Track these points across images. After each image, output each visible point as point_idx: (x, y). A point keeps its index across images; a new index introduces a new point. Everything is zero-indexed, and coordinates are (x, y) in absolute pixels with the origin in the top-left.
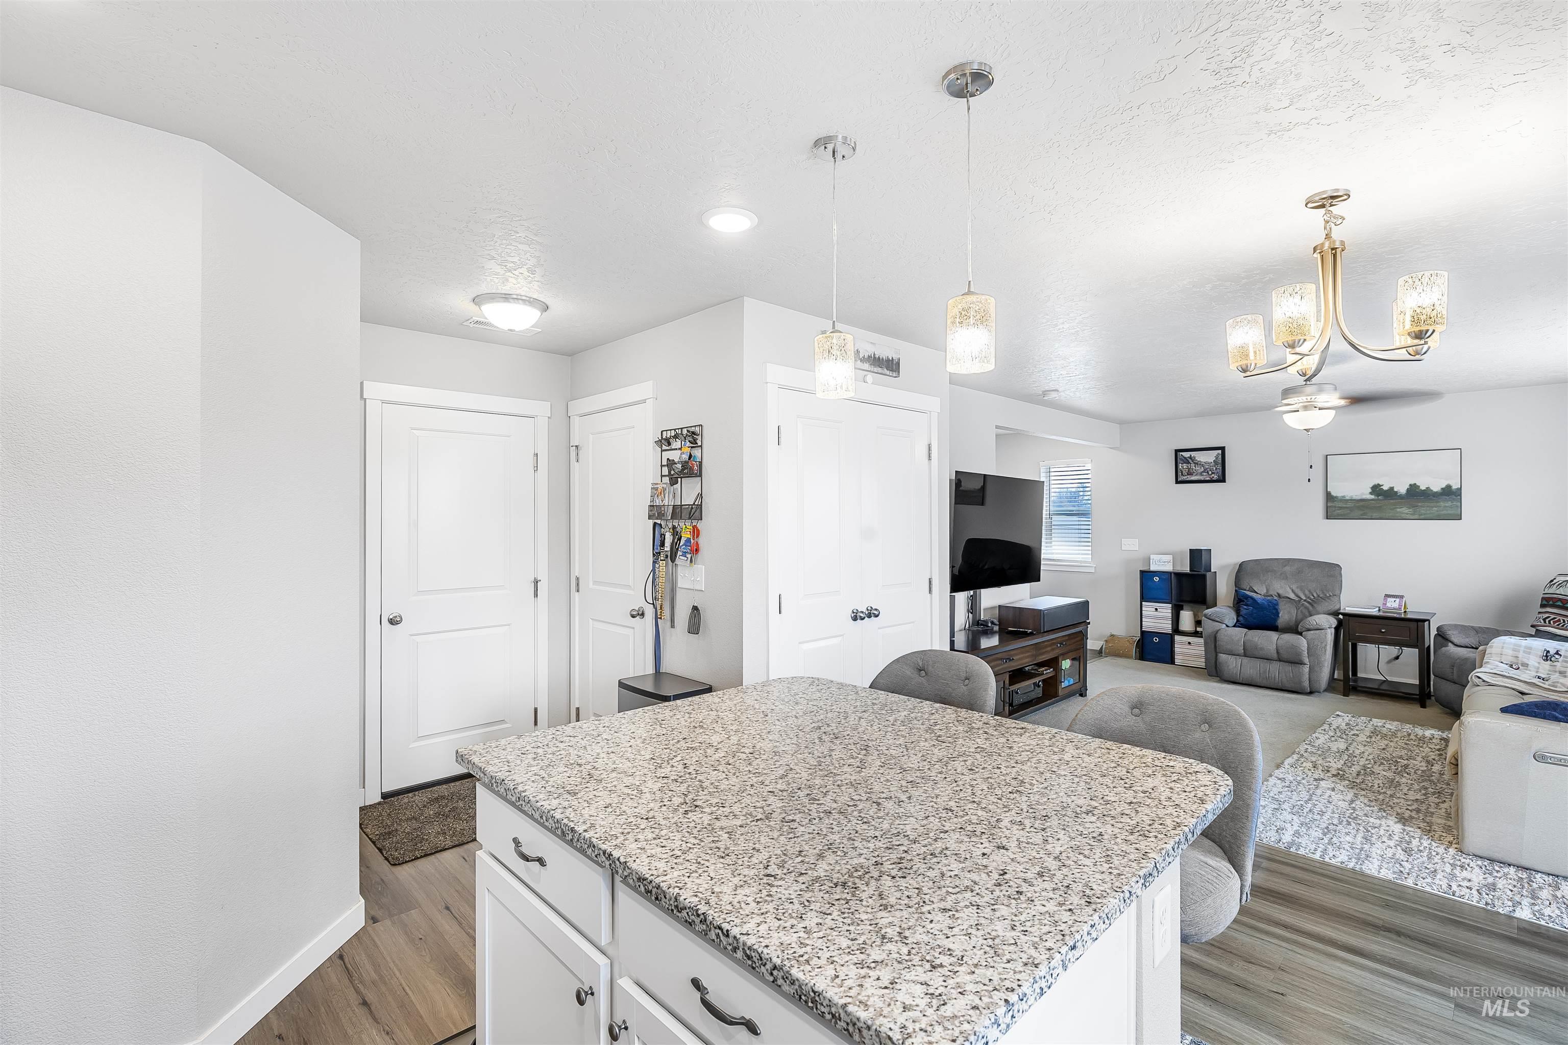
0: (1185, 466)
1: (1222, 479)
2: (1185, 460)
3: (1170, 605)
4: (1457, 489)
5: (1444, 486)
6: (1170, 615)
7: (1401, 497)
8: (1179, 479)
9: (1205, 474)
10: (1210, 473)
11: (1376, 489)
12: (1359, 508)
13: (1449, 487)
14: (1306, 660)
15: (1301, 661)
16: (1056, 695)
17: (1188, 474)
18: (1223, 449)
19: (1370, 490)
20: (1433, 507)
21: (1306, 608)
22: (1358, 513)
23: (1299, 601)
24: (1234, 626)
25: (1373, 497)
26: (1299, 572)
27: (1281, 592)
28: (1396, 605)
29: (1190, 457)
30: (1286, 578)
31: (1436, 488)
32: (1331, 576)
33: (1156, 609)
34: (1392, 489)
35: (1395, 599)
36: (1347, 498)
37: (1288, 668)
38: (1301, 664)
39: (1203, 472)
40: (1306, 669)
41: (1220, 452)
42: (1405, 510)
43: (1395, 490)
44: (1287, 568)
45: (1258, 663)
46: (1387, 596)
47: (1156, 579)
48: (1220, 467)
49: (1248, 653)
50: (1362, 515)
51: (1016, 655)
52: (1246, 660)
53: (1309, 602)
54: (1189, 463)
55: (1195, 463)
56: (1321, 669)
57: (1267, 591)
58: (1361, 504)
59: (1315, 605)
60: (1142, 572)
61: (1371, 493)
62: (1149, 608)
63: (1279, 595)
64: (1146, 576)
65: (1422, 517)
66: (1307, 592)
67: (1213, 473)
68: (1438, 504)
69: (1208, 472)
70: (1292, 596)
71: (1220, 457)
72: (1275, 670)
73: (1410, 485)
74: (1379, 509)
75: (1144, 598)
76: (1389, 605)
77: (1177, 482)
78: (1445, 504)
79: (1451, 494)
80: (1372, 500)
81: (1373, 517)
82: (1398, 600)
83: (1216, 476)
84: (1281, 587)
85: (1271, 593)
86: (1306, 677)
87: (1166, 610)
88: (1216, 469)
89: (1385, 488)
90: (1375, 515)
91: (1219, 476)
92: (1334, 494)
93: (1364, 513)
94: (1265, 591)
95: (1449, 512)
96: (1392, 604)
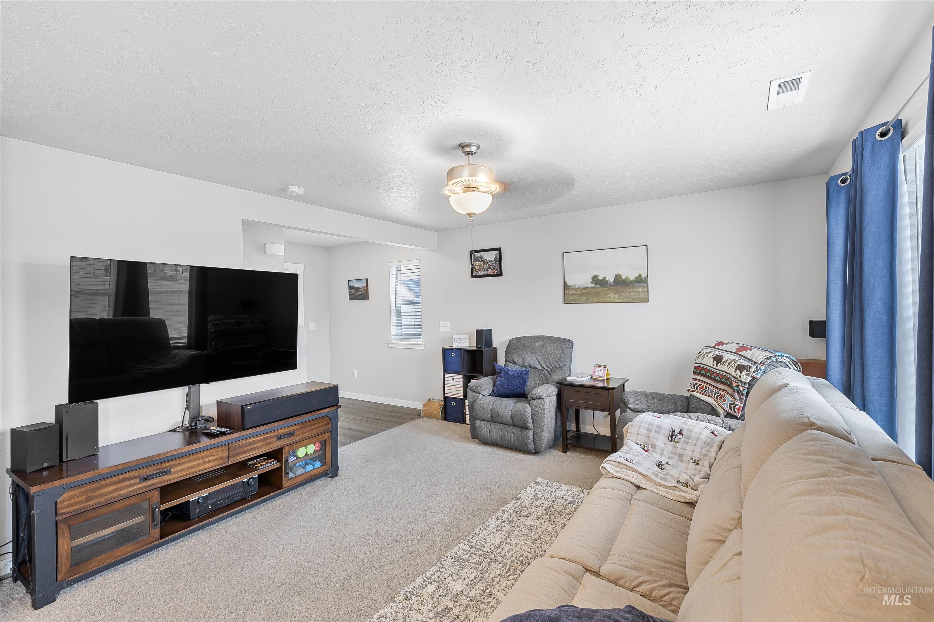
0: (477, 263)
1: (500, 274)
2: (477, 259)
3: (461, 376)
4: (645, 278)
5: (637, 276)
6: (462, 383)
7: (610, 285)
8: (474, 274)
9: (489, 270)
10: (492, 269)
11: (595, 279)
12: (584, 294)
13: (640, 276)
14: (531, 425)
15: (527, 426)
16: (280, 486)
17: (479, 271)
18: (499, 249)
19: (591, 280)
20: (630, 293)
21: (546, 377)
22: (583, 298)
23: (543, 370)
24: (490, 395)
25: (593, 285)
26: (544, 346)
27: (531, 364)
28: (601, 374)
29: (480, 257)
30: (535, 352)
31: (632, 278)
32: (563, 350)
33: (453, 379)
34: (605, 278)
35: (600, 369)
36: (577, 287)
37: (519, 432)
38: (528, 429)
39: (488, 268)
40: (531, 433)
41: (498, 252)
42: (612, 295)
43: (607, 279)
44: (537, 344)
45: (501, 428)
46: (597, 366)
47: (453, 355)
48: (498, 264)
49: (495, 419)
50: (586, 300)
51: (173, 466)
52: (493, 425)
53: (548, 372)
54: (479, 261)
55: (483, 261)
56: (541, 433)
57: (523, 363)
58: (586, 291)
59: (552, 374)
60: (444, 350)
61: (592, 282)
62: (449, 377)
63: (530, 366)
64: (446, 351)
65: (624, 300)
66: (548, 364)
67: (494, 269)
68: (633, 290)
69: (491, 269)
70: (539, 367)
71: (498, 256)
72: (511, 434)
73: (616, 275)
74: (597, 294)
75: (445, 370)
76: (597, 373)
77: (473, 277)
78: (638, 289)
79: (642, 281)
80: (592, 288)
81: (593, 302)
82: (602, 369)
83: (496, 272)
84: (532, 360)
85: (526, 364)
86: (531, 440)
87: (459, 379)
88: (496, 265)
89: (600, 278)
90: (595, 300)
91: (498, 271)
92: (568, 284)
93: (588, 298)
94: (522, 363)
95: (641, 296)
96: (599, 373)
